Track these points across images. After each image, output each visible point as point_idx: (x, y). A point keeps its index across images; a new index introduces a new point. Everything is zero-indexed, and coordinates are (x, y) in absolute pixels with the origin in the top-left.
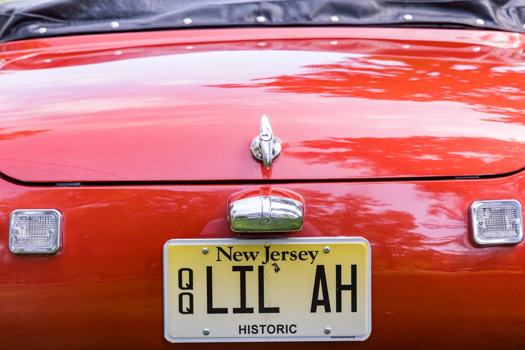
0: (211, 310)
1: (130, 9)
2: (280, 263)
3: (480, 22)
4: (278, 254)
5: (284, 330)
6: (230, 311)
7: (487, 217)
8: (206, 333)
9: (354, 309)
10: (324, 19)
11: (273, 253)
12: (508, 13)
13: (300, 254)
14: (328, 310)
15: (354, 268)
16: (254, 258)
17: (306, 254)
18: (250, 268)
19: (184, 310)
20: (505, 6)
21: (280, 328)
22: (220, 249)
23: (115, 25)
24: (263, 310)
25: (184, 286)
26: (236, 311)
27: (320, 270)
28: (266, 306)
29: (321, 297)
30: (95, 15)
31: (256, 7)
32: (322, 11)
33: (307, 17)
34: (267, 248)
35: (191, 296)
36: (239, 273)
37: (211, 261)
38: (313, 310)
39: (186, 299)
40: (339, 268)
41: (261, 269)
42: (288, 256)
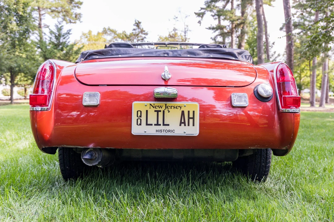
0: (147, 124)
1: (125, 53)
2: (170, 110)
3: (234, 58)
4: (169, 107)
5: (171, 131)
6: (153, 125)
7: (237, 98)
8: (145, 132)
9: (194, 125)
10: (186, 55)
11: (167, 107)
12: (242, 57)
13: (176, 107)
14: (185, 125)
15: (194, 112)
16: (161, 108)
17: (178, 107)
18: (160, 111)
19: (138, 124)
20: (241, 55)
21: (169, 131)
22: (151, 104)
23: (120, 56)
24: (164, 125)
25: (139, 116)
26: (155, 125)
27: (183, 112)
28: (165, 123)
29: (183, 121)
30: (114, 54)
31: (164, 52)
32: (185, 53)
33: (180, 55)
34: (166, 105)
35: (141, 120)
36: (156, 112)
37: (148, 108)
38: (180, 125)
39: (139, 121)
40: (189, 112)
41: (164, 111)
42: (172, 107)
